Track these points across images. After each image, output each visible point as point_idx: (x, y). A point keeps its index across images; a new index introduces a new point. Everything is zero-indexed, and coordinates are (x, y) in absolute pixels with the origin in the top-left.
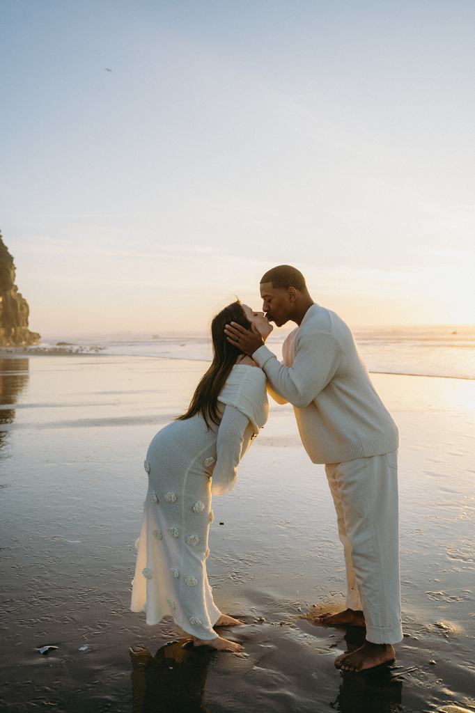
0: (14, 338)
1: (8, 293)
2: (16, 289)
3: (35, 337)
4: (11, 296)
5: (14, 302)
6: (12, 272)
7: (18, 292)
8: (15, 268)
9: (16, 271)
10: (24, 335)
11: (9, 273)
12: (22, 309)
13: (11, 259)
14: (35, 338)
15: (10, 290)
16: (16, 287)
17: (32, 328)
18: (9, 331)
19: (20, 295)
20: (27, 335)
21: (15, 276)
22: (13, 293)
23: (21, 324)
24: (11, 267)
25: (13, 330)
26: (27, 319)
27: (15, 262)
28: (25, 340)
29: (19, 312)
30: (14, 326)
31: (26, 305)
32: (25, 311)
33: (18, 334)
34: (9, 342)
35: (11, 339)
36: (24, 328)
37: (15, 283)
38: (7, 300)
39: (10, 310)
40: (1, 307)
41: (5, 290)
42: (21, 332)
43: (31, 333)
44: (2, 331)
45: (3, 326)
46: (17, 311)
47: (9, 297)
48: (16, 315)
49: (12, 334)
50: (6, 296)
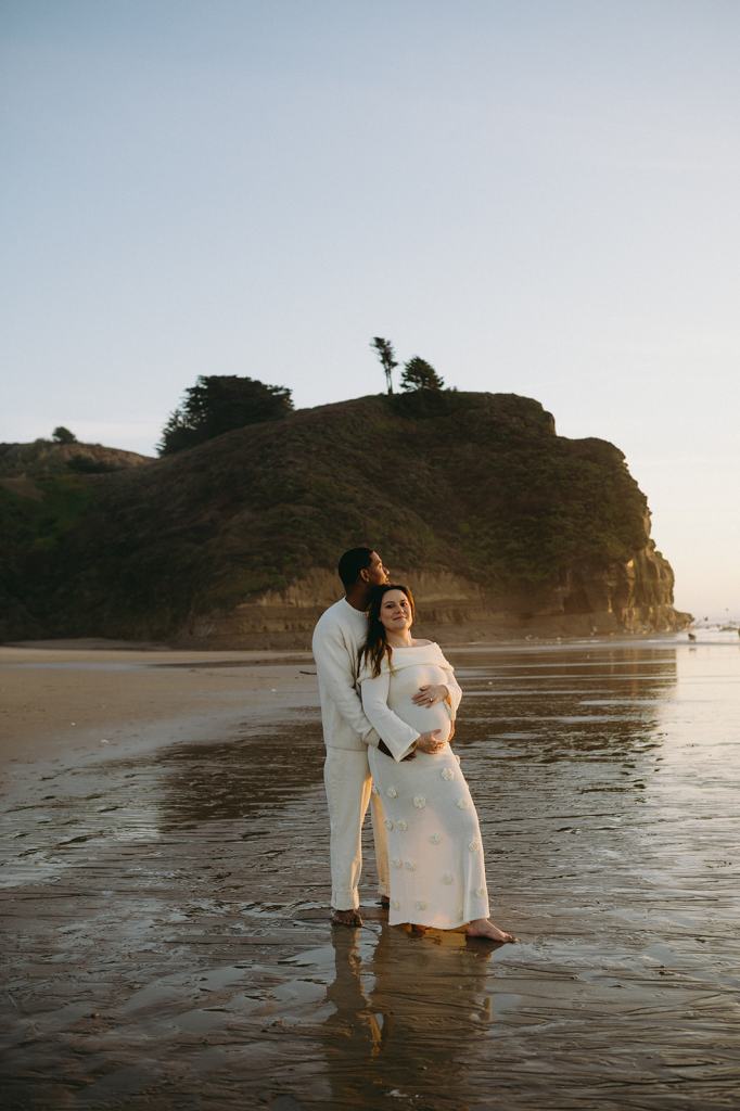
0: (653, 622)
1: (642, 552)
2: (654, 546)
3: (684, 620)
4: (647, 558)
5: (651, 566)
6: (646, 520)
7: (655, 550)
8: (650, 513)
9: (651, 517)
10: (668, 618)
11: (642, 521)
12: (663, 576)
13: (644, 499)
14: (685, 622)
15: (644, 547)
16: (653, 541)
18: (645, 613)
19: (659, 555)
20: (673, 618)
21: (650, 525)
22: (648, 553)
23: (663, 601)
24: (644, 512)
25: (651, 610)
26: (671, 592)
27: (650, 504)
28: (671, 624)
29: (660, 581)
30: (651, 603)
31: (669, 569)
32: (668, 579)
33: (660, 616)
34: (646, 628)
35: (648, 623)
36: (667, 606)
37: (651, 537)
38: (640, 563)
39: (645, 580)
40: (632, 575)
41: (637, 549)
42: (663, 613)
43: (679, 615)
44: (636, 612)
45: (637, 604)
46: (655, 580)
47: (643, 560)
48: (655, 586)
49: (651, 616)
50: (638, 558)
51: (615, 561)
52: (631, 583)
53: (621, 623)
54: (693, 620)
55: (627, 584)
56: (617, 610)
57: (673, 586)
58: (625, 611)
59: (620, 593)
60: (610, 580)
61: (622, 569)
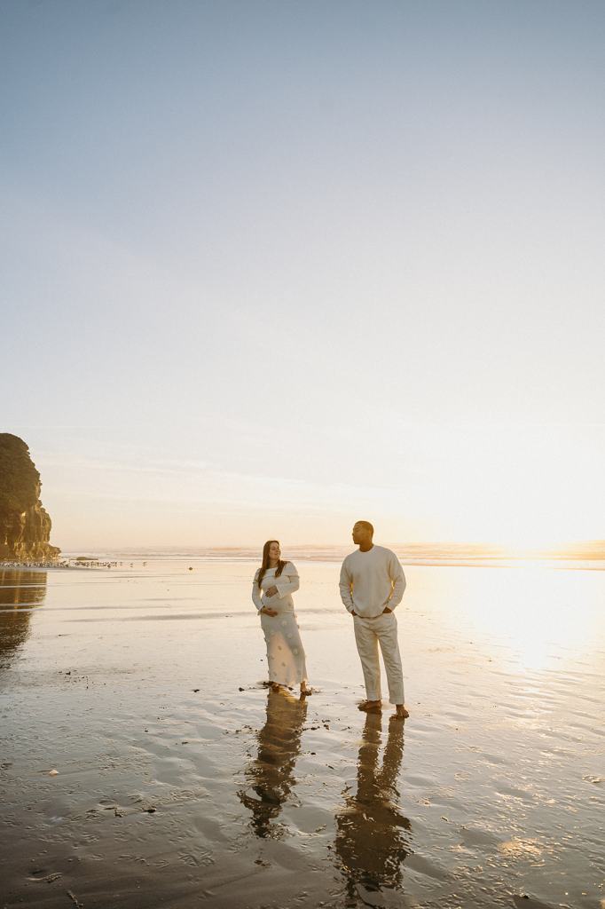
0: (34, 552)
1: (32, 508)
2: (40, 504)
3: (56, 551)
4: (35, 511)
5: (37, 517)
6: (37, 488)
7: (42, 507)
8: (41, 484)
9: (41, 487)
10: (44, 550)
11: (35, 488)
12: (44, 524)
13: (38, 475)
15: (34, 505)
16: (40, 502)
17: (52, 543)
18: (30, 546)
19: (43, 510)
20: (48, 550)
21: (40, 491)
22: (36, 509)
23: (42, 539)
24: (37, 483)
25: (34, 545)
26: (48, 534)
27: (41, 478)
28: (46, 553)
29: (42, 526)
30: (34, 540)
31: (49, 520)
32: (47, 526)
33: (39, 548)
34: (29, 556)
35: (30, 553)
36: (44, 542)
37: (40, 498)
38: (30, 515)
39: (33, 525)
40: (24, 522)
41: (29, 506)
42: (41, 547)
43: (51, 548)
44: (23, 546)
45: (25, 540)
46: (39, 525)
47: (32, 512)
48: (38, 529)
49: (33, 548)
50: (29, 511)
51: (13, 511)
52: (23, 527)
53: (13, 553)
54: (60, 552)
55: (20, 528)
56: (11, 543)
57: (50, 530)
58: (16, 544)
59: (14, 533)
60: (9, 524)
61: (18, 517)
